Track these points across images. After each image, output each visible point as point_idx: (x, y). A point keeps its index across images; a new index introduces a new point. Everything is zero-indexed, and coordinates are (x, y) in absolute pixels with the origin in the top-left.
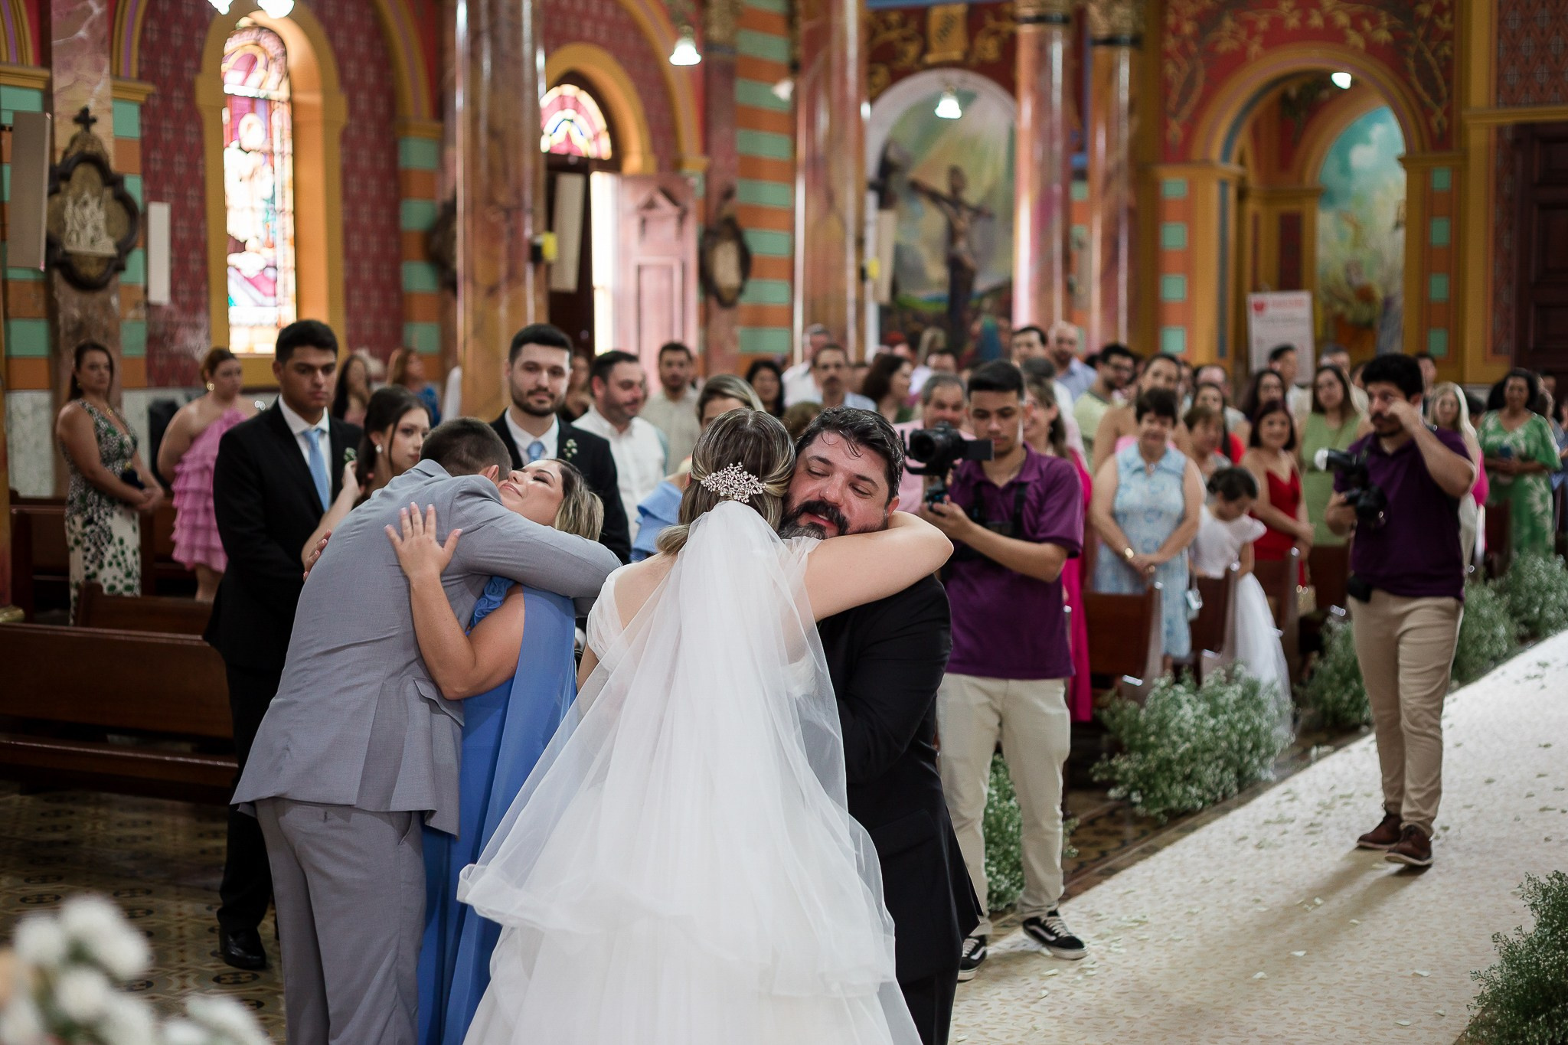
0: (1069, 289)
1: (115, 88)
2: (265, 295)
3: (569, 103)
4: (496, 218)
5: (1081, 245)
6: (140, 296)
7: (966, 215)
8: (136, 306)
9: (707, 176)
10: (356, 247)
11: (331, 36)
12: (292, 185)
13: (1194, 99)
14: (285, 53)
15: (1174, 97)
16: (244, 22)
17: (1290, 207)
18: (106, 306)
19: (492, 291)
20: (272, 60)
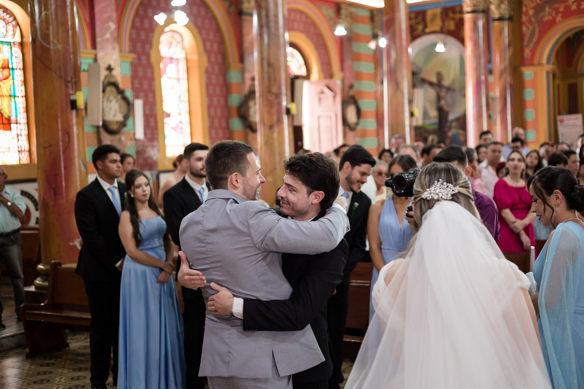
0: (489, 117)
1: (121, 56)
2: (178, 133)
3: (290, 54)
4: (272, 98)
5: (493, 99)
6: (132, 136)
7: (444, 90)
8: (131, 139)
9: (343, 81)
10: (212, 113)
11: (200, 33)
12: (187, 90)
13: (535, 40)
14: (183, 40)
15: (526, 40)
16: (167, 29)
17: (573, 81)
18: (120, 140)
19: (271, 127)
20: (178, 43)
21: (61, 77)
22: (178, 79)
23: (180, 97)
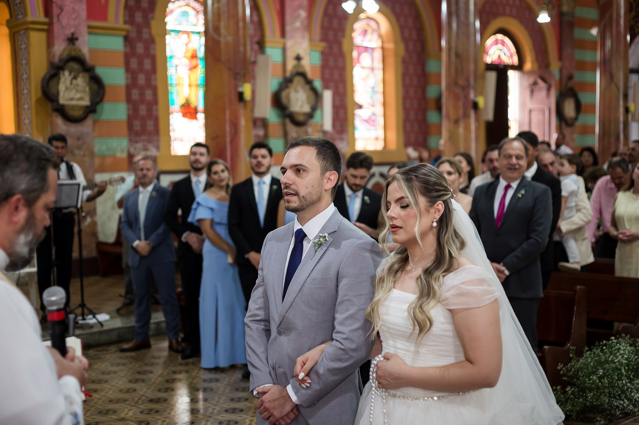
1: (311, 45)
2: (371, 125)
3: (499, 42)
4: (458, 90)
6: (320, 127)
8: (318, 131)
9: (561, 70)
10: (408, 105)
11: (398, 19)
12: (383, 81)
14: (379, 27)
16: (362, 16)
18: (306, 133)
19: (456, 122)
20: (373, 30)
21: (230, 69)
22: (373, 69)
23: (373, 88)
